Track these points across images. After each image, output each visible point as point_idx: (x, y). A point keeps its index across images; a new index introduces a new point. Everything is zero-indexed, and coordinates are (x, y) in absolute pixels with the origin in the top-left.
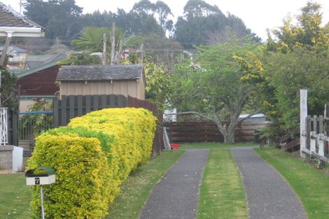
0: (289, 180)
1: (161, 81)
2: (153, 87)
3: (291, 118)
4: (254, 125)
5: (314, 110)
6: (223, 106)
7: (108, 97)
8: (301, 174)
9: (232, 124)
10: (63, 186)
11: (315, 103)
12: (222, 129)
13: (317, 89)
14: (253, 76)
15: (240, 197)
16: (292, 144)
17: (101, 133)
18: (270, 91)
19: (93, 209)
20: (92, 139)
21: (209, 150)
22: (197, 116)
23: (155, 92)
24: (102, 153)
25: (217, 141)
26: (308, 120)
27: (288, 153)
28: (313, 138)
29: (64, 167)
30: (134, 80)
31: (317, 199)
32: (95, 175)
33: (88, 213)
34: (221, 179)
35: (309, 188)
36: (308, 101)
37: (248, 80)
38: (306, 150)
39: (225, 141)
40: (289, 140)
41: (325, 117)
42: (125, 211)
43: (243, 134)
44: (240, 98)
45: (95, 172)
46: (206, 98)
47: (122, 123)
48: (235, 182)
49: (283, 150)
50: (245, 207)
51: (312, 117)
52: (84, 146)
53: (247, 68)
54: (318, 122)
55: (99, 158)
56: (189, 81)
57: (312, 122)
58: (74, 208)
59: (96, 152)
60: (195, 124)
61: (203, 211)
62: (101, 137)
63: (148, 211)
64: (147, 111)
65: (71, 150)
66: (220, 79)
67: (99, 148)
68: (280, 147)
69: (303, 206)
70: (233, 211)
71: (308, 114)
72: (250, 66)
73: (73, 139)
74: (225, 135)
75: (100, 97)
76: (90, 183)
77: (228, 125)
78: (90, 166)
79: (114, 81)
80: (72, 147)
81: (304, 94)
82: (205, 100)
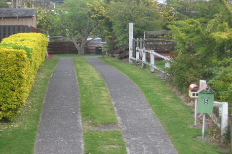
0: (128, 75)
1: (45, 18)
2: (41, 22)
3: (123, 40)
4: (95, 44)
5: (137, 35)
6: (77, 33)
7: (19, 26)
8: (134, 72)
9: (83, 44)
10: (4, 79)
11: (138, 31)
12: (77, 46)
13: (138, 23)
14: (98, 15)
15: (103, 85)
16: (123, 55)
17: (25, 46)
18: (109, 24)
19: (22, 92)
20: (21, 50)
21: (72, 58)
22: (61, 39)
23: (42, 24)
24: (27, 59)
25: (74, 53)
26: (133, 41)
27: (120, 60)
28: (138, 51)
29: (5, 67)
30: (31, 17)
31: (148, 86)
32: (24, 72)
33: (19, 95)
34: (89, 75)
35: (141, 80)
36: (133, 30)
37: (95, 18)
38: (133, 58)
39: (79, 53)
40: (120, 53)
41: (144, 39)
42: (36, 93)
43: (89, 50)
44: (88, 29)
45: (23, 70)
46: (68, 29)
47: (34, 41)
48: (97, 76)
49: (116, 58)
50: (107, 91)
51: (136, 39)
52: (16, 54)
53: (95, 11)
54: (139, 42)
55: (25, 62)
56: (58, 19)
57: (136, 42)
58: (11, 92)
59: (24, 58)
60: (61, 44)
61: (83, 94)
62: (26, 49)
63: (50, 93)
64: (43, 35)
65: (9, 57)
66: (76, 18)
67: (25, 56)
68: (114, 57)
69: (140, 90)
70: (101, 93)
71: (134, 37)
72: (96, 10)
73: (10, 50)
74: (79, 50)
75: (14, 27)
76: (20, 77)
77: (80, 44)
78: (20, 66)
79: (19, 17)
80: (9, 55)
81: (131, 26)
82: (66, 30)
